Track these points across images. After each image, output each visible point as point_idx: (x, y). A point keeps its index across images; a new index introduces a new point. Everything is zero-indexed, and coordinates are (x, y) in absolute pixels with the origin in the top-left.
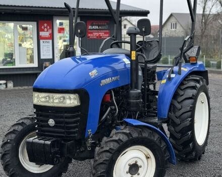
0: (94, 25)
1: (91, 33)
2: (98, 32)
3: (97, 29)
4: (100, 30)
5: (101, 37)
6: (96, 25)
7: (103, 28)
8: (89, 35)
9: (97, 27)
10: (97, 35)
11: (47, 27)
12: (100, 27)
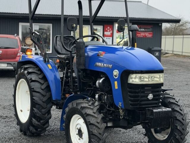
0: (142, 28)
1: (140, 33)
2: (144, 33)
3: (143, 31)
4: (146, 31)
5: (146, 36)
6: (143, 28)
7: (148, 30)
8: (138, 35)
9: (144, 30)
10: (144, 35)
11: (109, 29)
12: (146, 30)
